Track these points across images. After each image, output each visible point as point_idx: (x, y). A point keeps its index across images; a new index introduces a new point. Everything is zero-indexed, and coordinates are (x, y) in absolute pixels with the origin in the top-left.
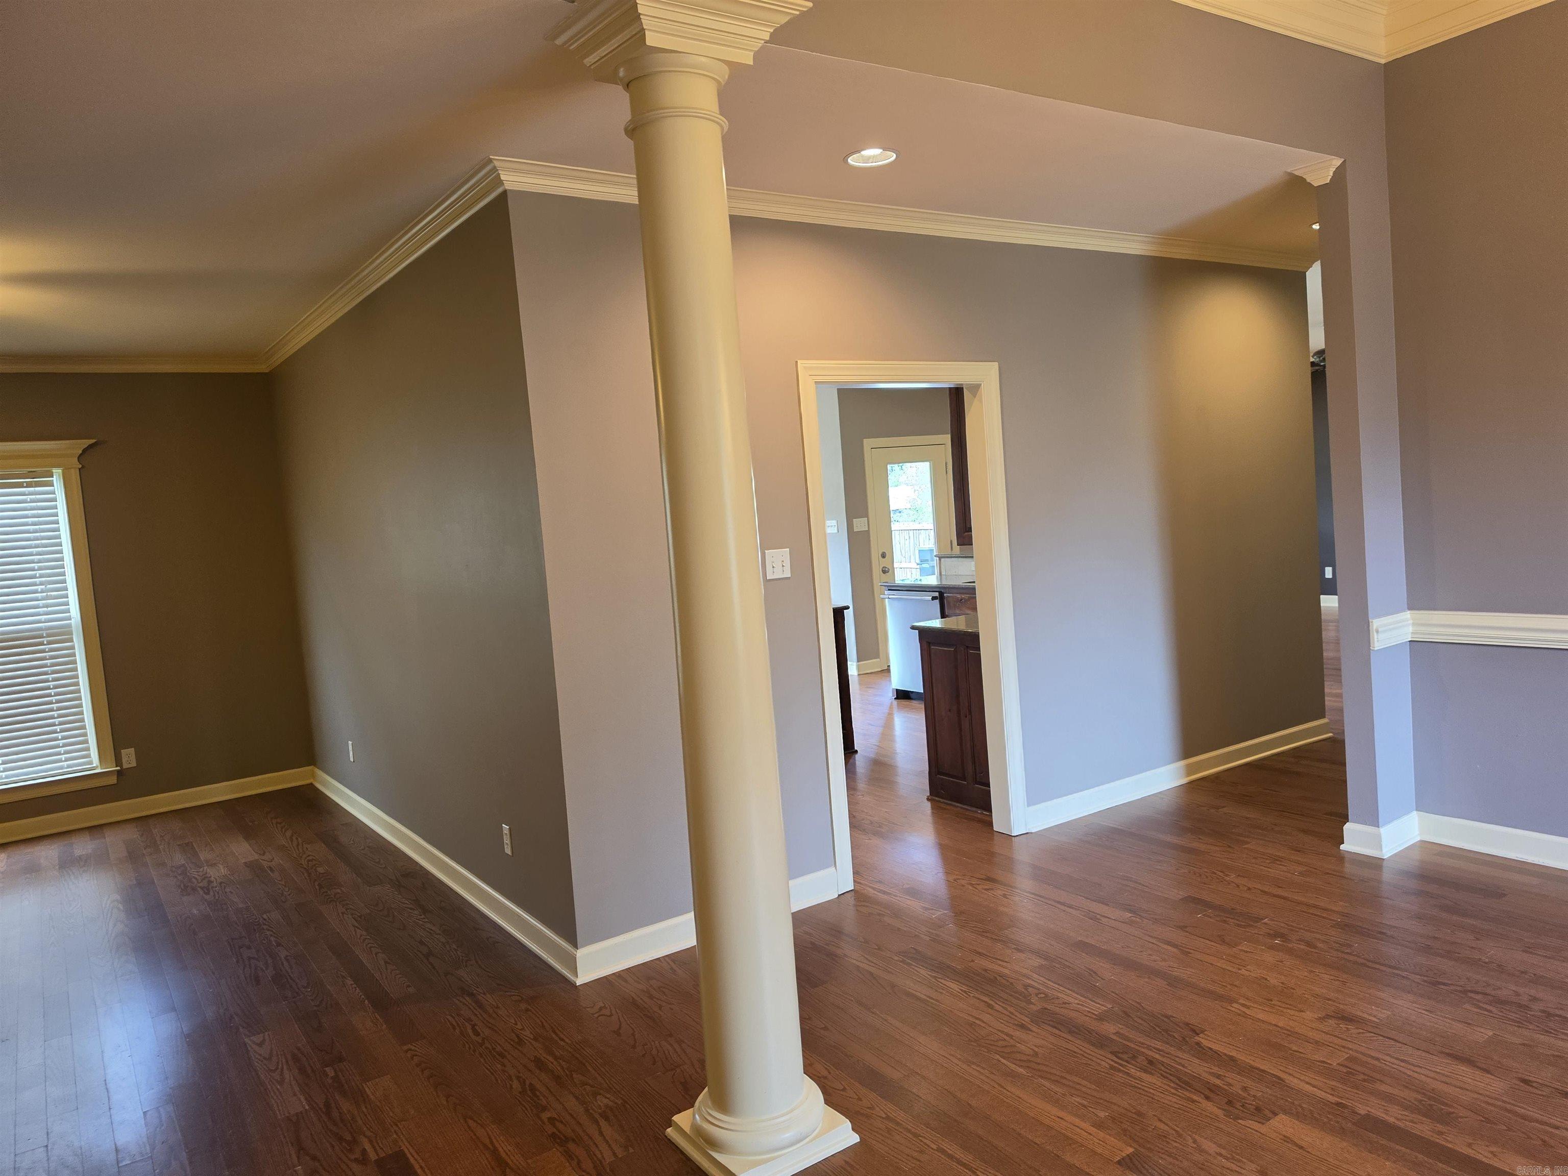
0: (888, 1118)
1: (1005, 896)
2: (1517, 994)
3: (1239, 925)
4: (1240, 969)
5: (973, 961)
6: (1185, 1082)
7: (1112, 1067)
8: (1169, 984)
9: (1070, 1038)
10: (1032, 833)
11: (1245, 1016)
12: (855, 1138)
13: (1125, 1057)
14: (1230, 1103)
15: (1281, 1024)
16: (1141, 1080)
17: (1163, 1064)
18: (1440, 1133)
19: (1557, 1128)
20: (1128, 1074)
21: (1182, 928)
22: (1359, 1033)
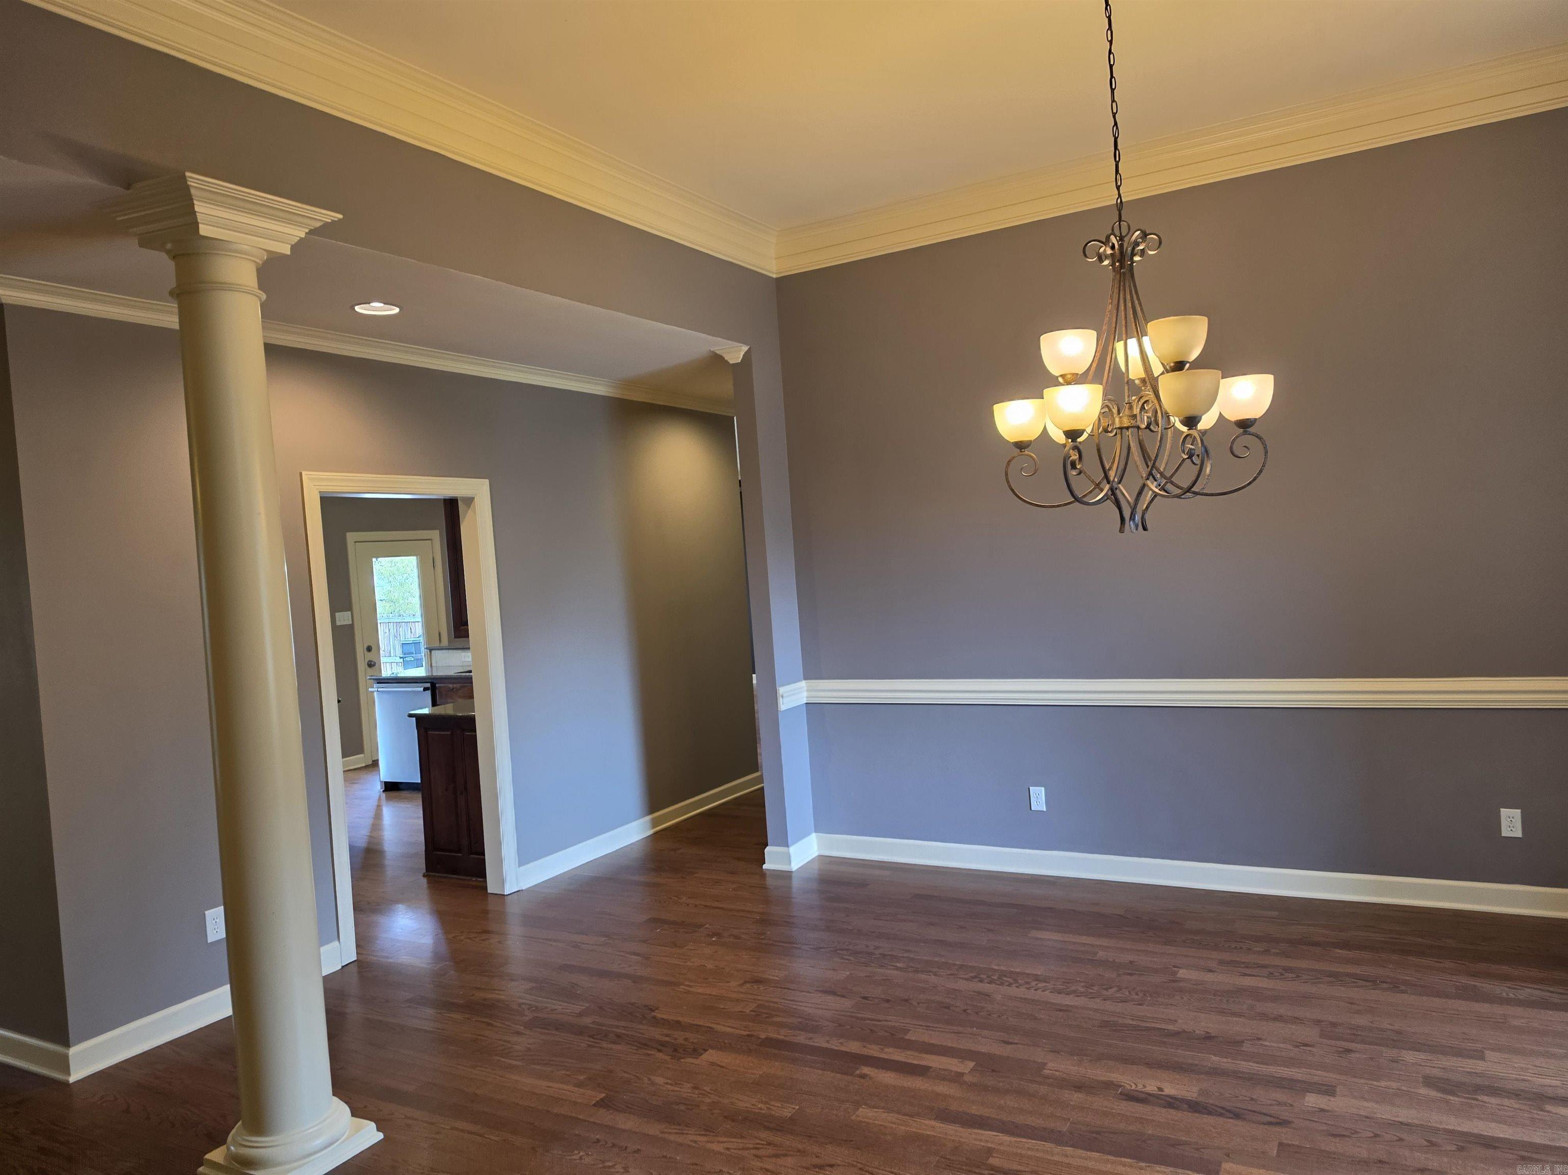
0: (406, 1117)
1: (500, 942)
2: (867, 946)
3: (687, 933)
4: (686, 962)
5: (473, 995)
6: (644, 1044)
7: (589, 1046)
8: (634, 982)
9: (557, 1033)
10: (522, 890)
11: (688, 992)
12: (381, 1136)
13: (599, 1037)
14: (675, 1050)
15: (714, 993)
16: (611, 1049)
17: (627, 1035)
18: (811, 1039)
19: (880, 1021)
20: (601, 1048)
21: (645, 941)
22: (766, 989)
